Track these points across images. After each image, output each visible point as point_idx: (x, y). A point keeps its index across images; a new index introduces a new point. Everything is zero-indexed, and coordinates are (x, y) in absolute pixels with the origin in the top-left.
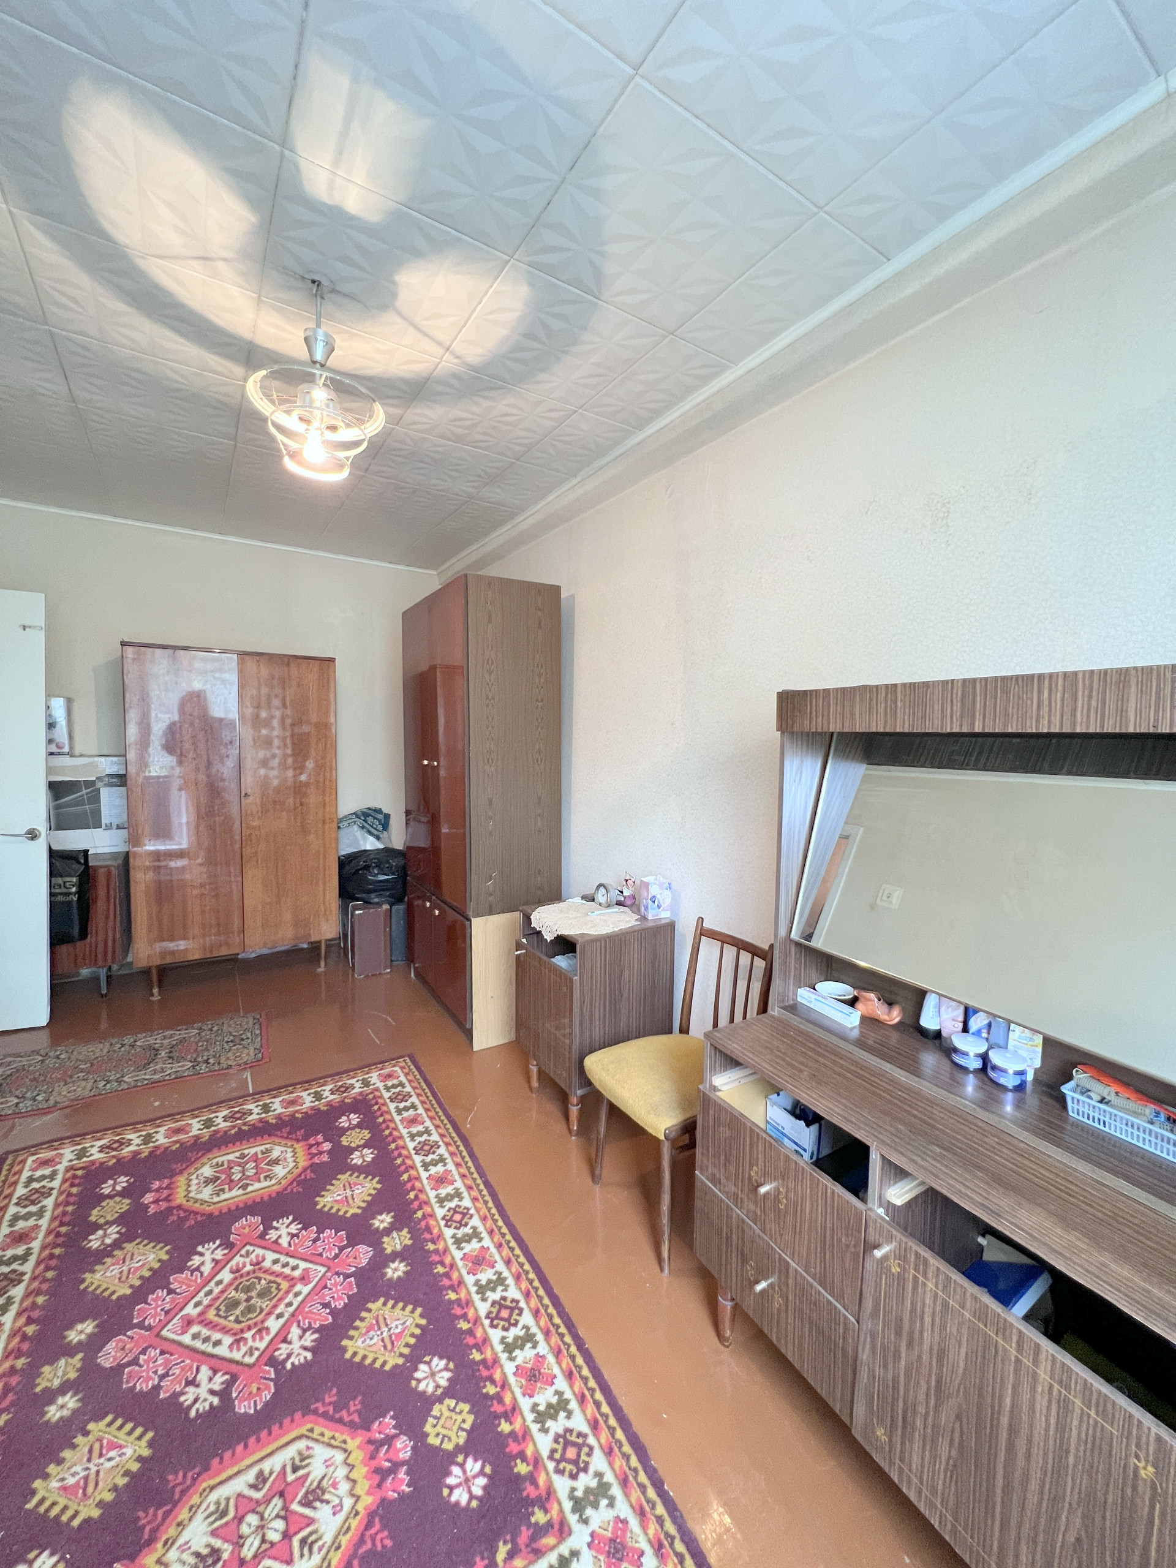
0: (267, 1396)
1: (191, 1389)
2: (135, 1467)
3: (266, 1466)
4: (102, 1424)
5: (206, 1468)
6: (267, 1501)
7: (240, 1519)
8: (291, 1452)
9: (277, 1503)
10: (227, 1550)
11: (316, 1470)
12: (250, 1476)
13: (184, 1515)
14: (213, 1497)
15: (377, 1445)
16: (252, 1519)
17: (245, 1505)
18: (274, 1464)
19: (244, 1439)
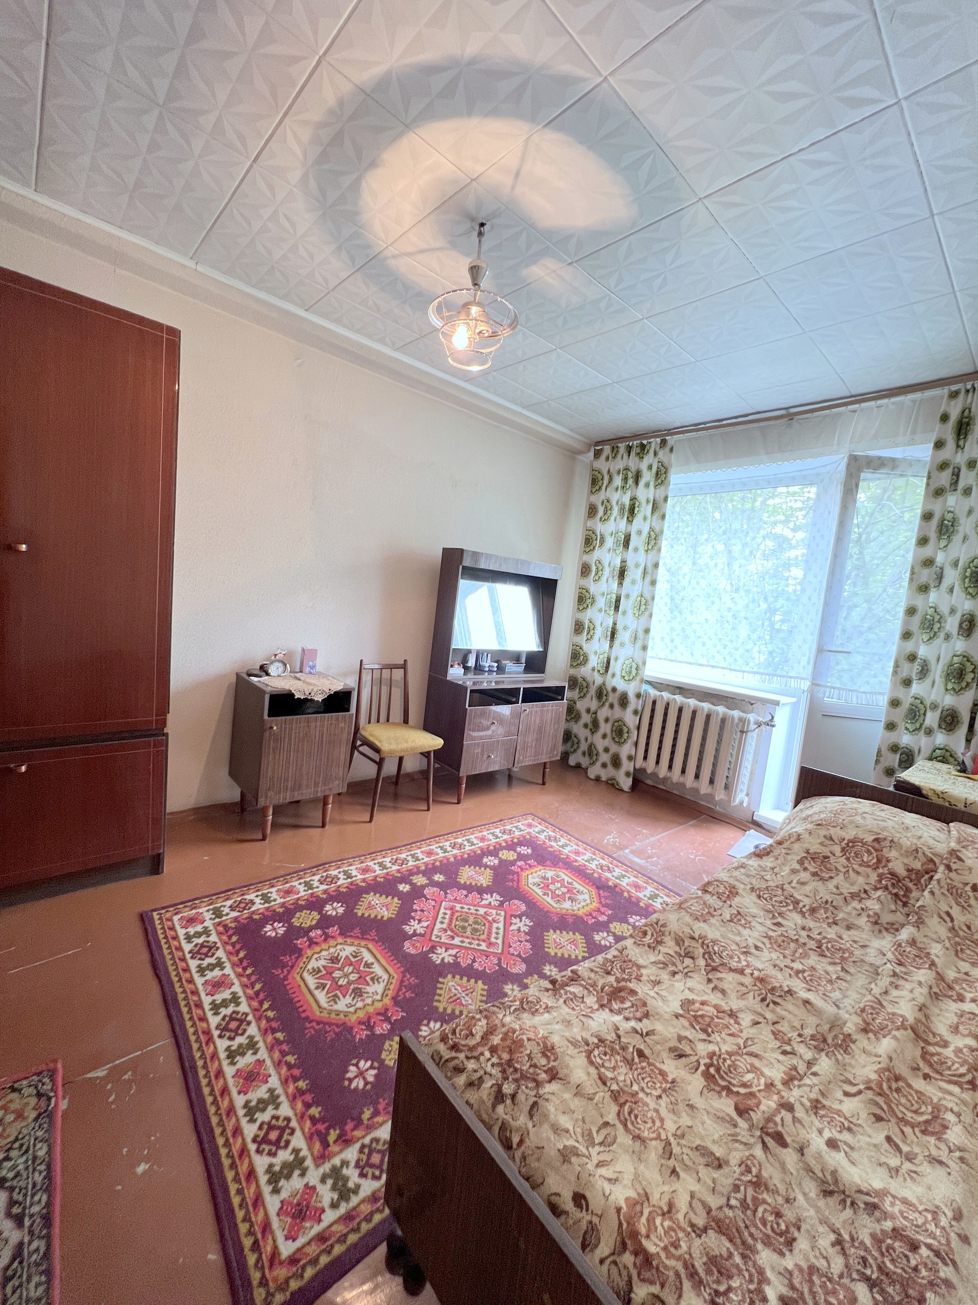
0: (516, 902)
1: (522, 930)
2: (558, 932)
3: (541, 894)
4: (550, 950)
5: (548, 912)
6: (551, 890)
7: (558, 896)
8: (534, 888)
9: (551, 887)
10: (567, 896)
11: (537, 880)
12: (545, 897)
13: (564, 911)
14: (555, 905)
15: (522, 870)
16: (557, 892)
17: (554, 896)
18: (540, 892)
19: (535, 904)
